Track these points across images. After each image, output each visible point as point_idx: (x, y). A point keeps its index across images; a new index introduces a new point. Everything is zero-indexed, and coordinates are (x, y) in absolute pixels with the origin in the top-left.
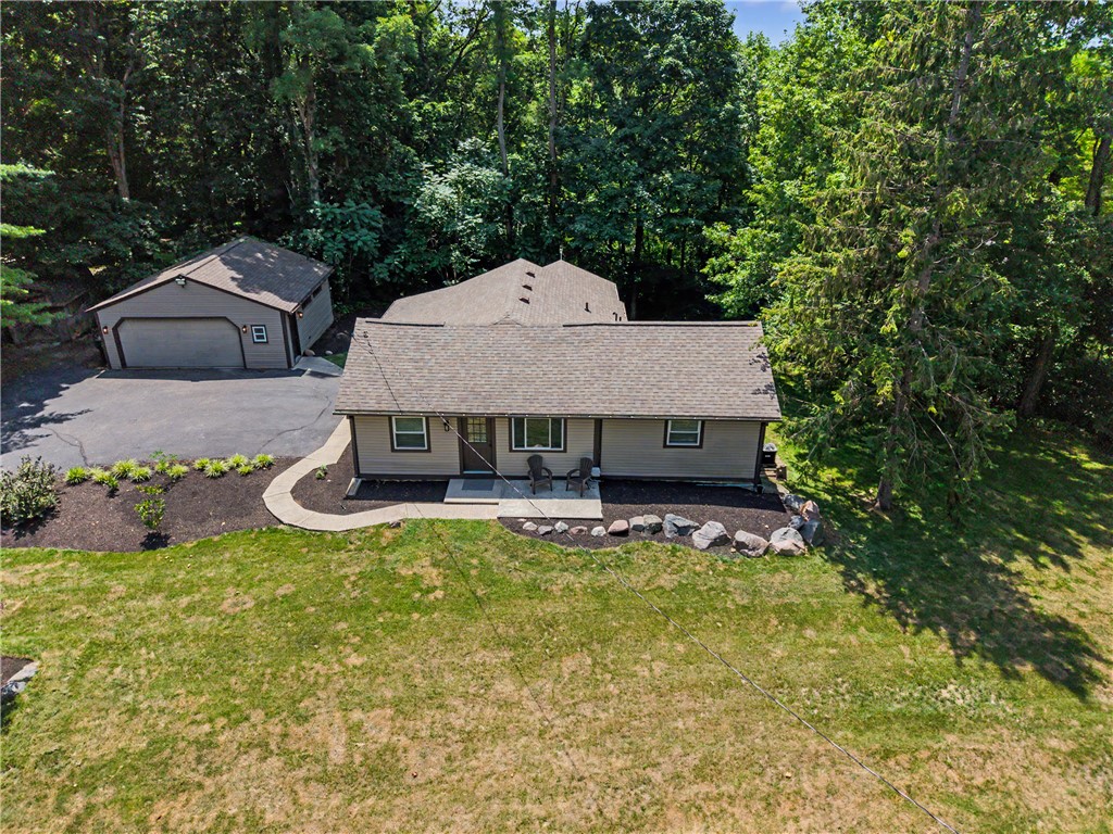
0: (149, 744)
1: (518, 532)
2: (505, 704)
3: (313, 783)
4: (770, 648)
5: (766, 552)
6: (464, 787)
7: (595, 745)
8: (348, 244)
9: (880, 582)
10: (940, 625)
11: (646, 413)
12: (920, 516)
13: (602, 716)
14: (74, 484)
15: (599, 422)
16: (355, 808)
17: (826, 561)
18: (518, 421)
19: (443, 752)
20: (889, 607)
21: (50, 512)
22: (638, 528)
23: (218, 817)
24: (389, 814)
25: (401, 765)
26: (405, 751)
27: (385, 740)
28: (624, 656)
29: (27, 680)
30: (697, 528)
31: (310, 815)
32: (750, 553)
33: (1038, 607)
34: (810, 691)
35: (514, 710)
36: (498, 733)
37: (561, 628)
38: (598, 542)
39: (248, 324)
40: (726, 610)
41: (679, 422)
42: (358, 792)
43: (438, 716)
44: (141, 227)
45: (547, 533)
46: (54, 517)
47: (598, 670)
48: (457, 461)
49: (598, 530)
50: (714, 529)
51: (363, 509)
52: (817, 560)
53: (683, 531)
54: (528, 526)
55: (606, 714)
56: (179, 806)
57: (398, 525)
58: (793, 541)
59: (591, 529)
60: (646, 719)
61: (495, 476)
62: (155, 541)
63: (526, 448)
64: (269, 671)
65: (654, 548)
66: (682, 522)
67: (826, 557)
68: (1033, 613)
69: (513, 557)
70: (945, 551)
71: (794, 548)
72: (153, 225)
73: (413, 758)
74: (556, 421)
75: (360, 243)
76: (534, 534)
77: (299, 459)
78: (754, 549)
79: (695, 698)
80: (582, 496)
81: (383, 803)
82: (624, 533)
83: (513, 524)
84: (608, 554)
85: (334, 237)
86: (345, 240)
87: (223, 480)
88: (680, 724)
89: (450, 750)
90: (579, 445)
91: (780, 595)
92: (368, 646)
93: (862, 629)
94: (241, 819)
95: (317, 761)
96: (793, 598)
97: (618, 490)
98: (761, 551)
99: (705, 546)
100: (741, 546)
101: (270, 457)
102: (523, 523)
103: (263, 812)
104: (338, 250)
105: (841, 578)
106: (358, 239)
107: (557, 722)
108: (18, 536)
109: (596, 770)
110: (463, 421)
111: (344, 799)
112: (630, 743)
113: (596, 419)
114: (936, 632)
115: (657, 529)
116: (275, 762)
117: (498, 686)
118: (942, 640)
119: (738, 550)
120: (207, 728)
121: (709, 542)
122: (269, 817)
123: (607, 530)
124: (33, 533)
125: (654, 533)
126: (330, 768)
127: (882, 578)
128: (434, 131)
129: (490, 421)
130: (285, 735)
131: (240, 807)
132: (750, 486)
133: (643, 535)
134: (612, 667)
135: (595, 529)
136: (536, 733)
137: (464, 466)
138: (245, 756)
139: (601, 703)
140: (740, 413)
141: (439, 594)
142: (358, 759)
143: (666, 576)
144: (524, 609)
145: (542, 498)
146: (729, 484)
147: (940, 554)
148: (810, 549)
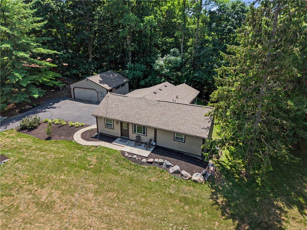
0: (12, 183)
1: (123, 155)
2: (87, 200)
3: (34, 204)
4: (170, 208)
5: (189, 179)
6: (63, 217)
7: (101, 218)
8: (134, 74)
9: (225, 199)
10: (237, 220)
11: (167, 129)
12: (260, 182)
13: (108, 211)
14: (45, 123)
15: (156, 130)
16: (38, 213)
17: (209, 187)
18: (135, 125)
19: (65, 207)
20: (222, 208)
21: (36, 128)
22: (156, 162)
23: (12, 204)
24: (43, 217)
25: (54, 207)
26: (57, 203)
27: (55, 199)
28: (126, 197)
29: (5, 162)
30: (173, 167)
31: (28, 211)
32: (184, 178)
33: (285, 226)
34: (173, 225)
35: (88, 202)
36: (80, 207)
37: (115, 184)
38: (143, 163)
39: (99, 91)
40: (165, 193)
41: (179, 134)
42: (41, 209)
43: (70, 197)
44: (91, 67)
45: (130, 157)
46: (36, 129)
47: (116, 198)
48: (120, 133)
49: (144, 160)
50: (177, 168)
51: (93, 141)
52: (206, 186)
53: (168, 166)
54: (126, 155)
55: (109, 211)
56: (7, 199)
57: (97, 147)
58: (199, 178)
59: (142, 159)
60: (118, 216)
61: (129, 139)
62: (49, 139)
63: (136, 133)
64: (44, 174)
65: (157, 169)
66: (169, 163)
67: (210, 186)
68: (281, 227)
69: (117, 162)
70: (261, 196)
71: (198, 180)
72: (94, 66)
73: (57, 206)
74: (144, 127)
75: (137, 74)
76: (126, 157)
77: (90, 126)
78: (185, 177)
79: (137, 215)
80: (147, 150)
81: (44, 214)
82: (151, 163)
83: (123, 153)
84: (142, 167)
85: (131, 73)
86: (134, 73)
87: (72, 127)
88: (127, 221)
89: (67, 207)
90: (150, 135)
91: (186, 193)
92: (68, 175)
93: (206, 213)
94: (15, 207)
95: (38, 199)
96: (189, 196)
97: (159, 150)
98: (187, 178)
99: (172, 172)
100: (182, 175)
101: (84, 124)
102: (126, 153)
103: (20, 207)
104: (132, 76)
105: (211, 194)
106: (137, 73)
107: (96, 209)
108: (28, 131)
109: (96, 226)
110: (121, 123)
111: (37, 210)
112: (110, 221)
113: (155, 129)
114: (234, 222)
115: (161, 164)
116: (30, 196)
117: (89, 195)
118: (234, 225)
119: (181, 176)
120: (24, 183)
121: (173, 171)
122: (21, 208)
123: (147, 160)
124: (30, 132)
125: (160, 165)
126: (40, 201)
127: (227, 199)
128: (168, 46)
129: (128, 124)
130: (36, 190)
131: (17, 204)
132: (200, 158)
133: (156, 164)
134: (120, 199)
135: (143, 160)
136: (89, 210)
137: (122, 135)
138: (26, 192)
139: (110, 208)
140: (195, 134)
141: (92, 166)
142: (46, 201)
143: (154, 178)
144: (110, 176)
145: (136, 148)
146: (194, 156)
147: (258, 196)
148: (205, 182)
